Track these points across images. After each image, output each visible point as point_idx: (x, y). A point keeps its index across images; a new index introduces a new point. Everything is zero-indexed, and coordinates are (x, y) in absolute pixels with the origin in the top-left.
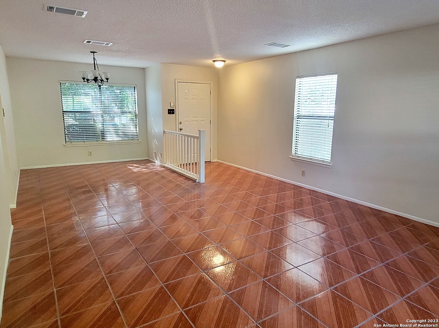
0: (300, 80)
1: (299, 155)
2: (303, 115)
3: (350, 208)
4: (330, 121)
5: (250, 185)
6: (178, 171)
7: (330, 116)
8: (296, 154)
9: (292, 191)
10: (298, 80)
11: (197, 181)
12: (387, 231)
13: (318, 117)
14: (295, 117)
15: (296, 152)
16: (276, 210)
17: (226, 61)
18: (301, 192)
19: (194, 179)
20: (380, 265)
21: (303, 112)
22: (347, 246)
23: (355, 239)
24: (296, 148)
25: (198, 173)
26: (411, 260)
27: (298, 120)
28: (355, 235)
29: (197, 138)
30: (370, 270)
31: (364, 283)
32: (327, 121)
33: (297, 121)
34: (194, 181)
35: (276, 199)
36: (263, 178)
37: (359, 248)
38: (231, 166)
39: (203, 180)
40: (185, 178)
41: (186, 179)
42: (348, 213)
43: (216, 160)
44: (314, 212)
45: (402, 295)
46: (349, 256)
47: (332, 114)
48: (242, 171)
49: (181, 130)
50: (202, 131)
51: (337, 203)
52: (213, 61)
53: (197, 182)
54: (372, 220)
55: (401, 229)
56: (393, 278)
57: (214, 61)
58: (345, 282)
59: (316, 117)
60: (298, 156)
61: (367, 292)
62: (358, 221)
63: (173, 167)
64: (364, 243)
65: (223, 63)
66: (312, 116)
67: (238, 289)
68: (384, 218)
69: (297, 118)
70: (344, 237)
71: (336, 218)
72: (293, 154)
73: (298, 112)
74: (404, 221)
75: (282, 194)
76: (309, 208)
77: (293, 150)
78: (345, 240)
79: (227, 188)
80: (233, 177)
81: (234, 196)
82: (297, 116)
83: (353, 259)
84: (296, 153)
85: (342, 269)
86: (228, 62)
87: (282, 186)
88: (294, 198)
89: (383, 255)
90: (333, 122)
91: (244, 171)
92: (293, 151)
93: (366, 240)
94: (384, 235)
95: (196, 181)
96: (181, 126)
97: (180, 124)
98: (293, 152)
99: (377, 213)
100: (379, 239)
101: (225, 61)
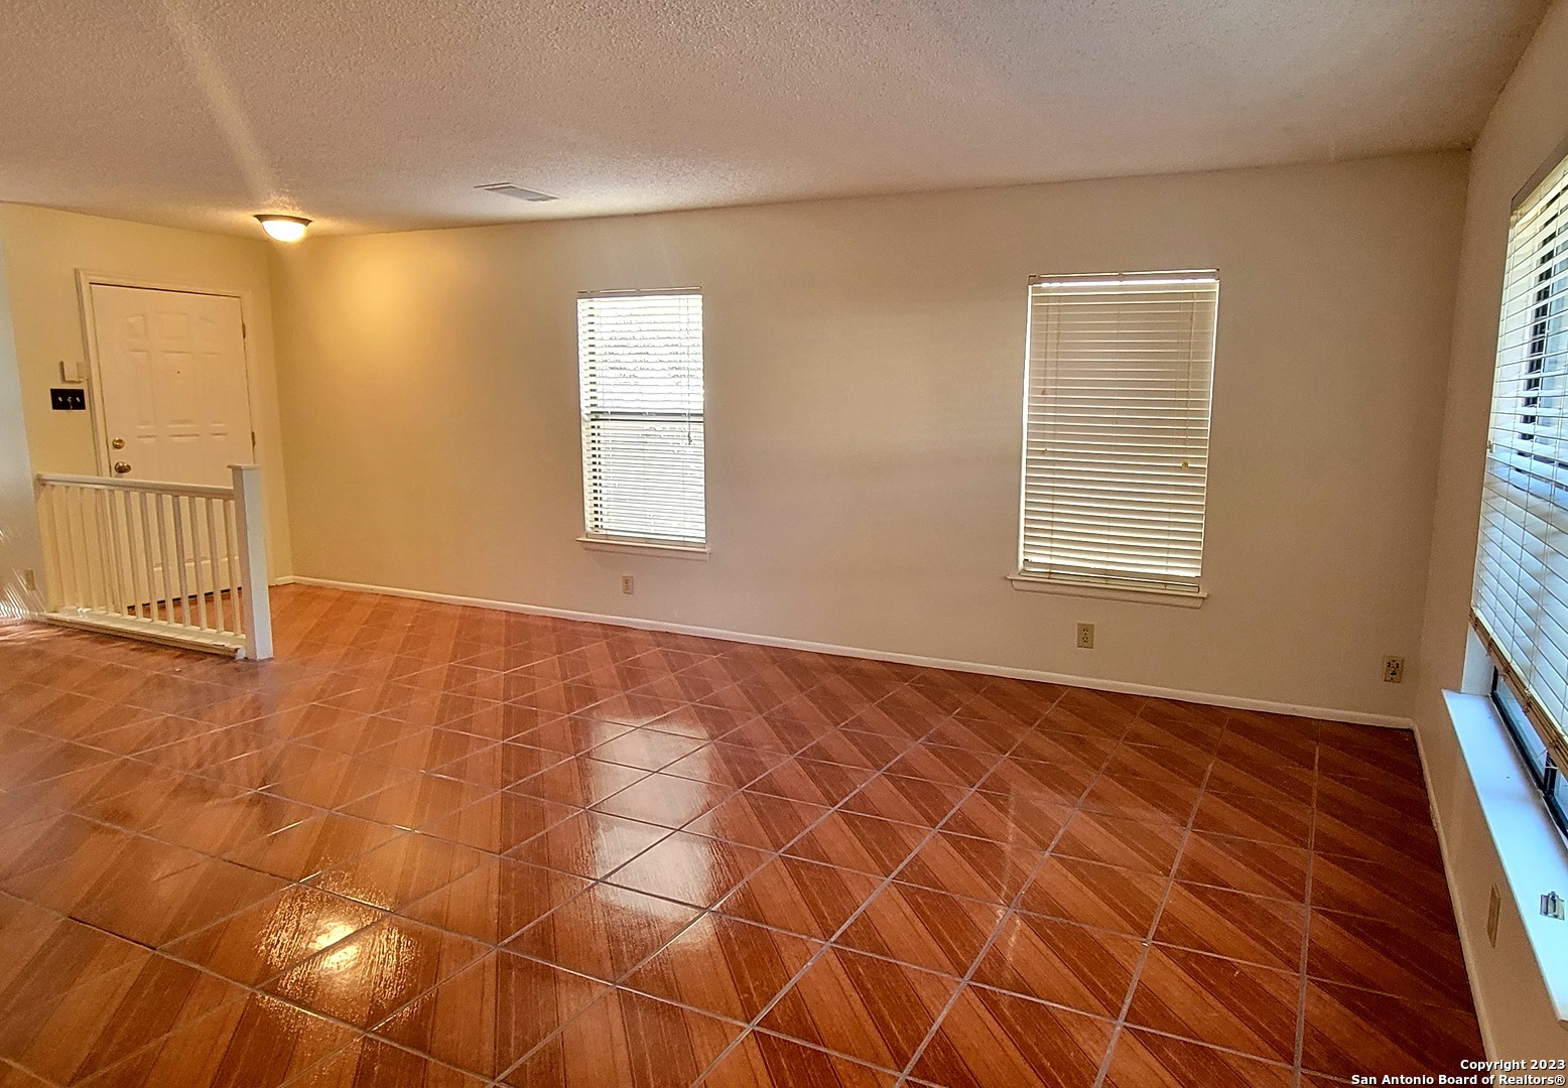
0: (591, 305)
1: (609, 533)
2: (609, 410)
3: (774, 662)
4: (693, 426)
5: (457, 644)
6: (136, 629)
7: (691, 412)
8: (597, 529)
9: (603, 643)
10: (583, 305)
11: (241, 654)
12: (872, 700)
13: (658, 414)
14: (586, 417)
15: (598, 523)
16: (569, 702)
17: (310, 221)
18: (626, 640)
19: (228, 650)
20: (875, 776)
21: (606, 404)
22: (792, 751)
23: (803, 732)
24: (596, 512)
25: (239, 626)
26: (933, 751)
27: (595, 423)
28: (803, 723)
29: (226, 496)
30: (857, 790)
31: (850, 821)
32: (686, 426)
33: (593, 427)
34: (228, 656)
35: (558, 672)
36: (494, 617)
37: (819, 750)
38: (361, 593)
39: (264, 648)
40: (178, 653)
41: (181, 656)
42: (773, 675)
43: (289, 579)
44: (683, 686)
45: (934, 824)
46: (803, 773)
47: (699, 407)
48: (409, 604)
49: (122, 470)
50: (248, 469)
51: (736, 655)
52: (256, 216)
53: (237, 658)
54: (834, 682)
55: (900, 690)
56: (907, 796)
57: (261, 218)
58: (807, 830)
59: (650, 414)
60: (607, 535)
61: (862, 839)
62: (802, 689)
63: (101, 617)
64: (828, 737)
65: (301, 226)
66: (640, 414)
67: (531, 925)
68: (859, 671)
69: (592, 420)
70: (778, 733)
71: (746, 693)
72: (589, 529)
73: (594, 402)
74: (903, 672)
75: (573, 655)
76: (664, 681)
77: (589, 516)
78: (785, 741)
79: (374, 662)
80: (384, 627)
81: (411, 681)
82: (592, 412)
83: (813, 777)
84: (597, 526)
85: (794, 805)
86: (320, 224)
87: (565, 633)
88: (615, 660)
89: (875, 752)
90: (701, 427)
91: (418, 605)
92: (587, 522)
93: (830, 730)
94: (867, 711)
95: (232, 658)
96: (119, 457)
97: (117, 447)
98: (589, 524)
99: (841, 665)
100: (859, 722)
101: (306, 222)
